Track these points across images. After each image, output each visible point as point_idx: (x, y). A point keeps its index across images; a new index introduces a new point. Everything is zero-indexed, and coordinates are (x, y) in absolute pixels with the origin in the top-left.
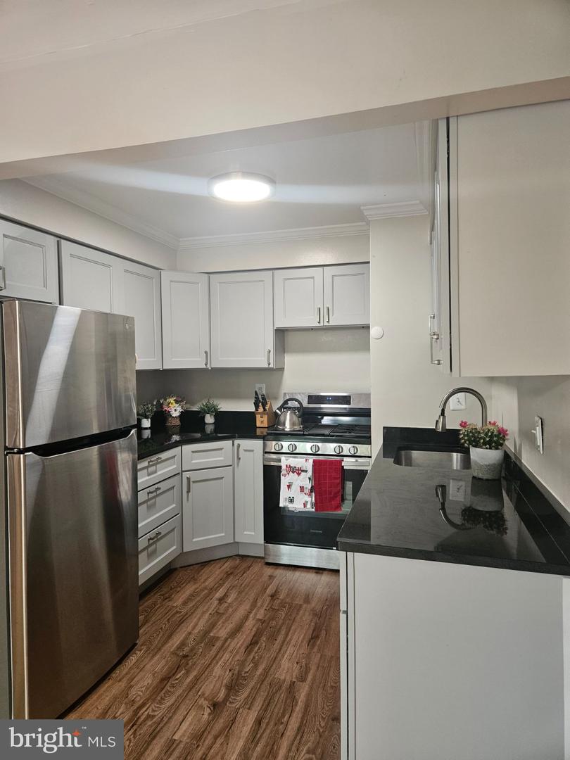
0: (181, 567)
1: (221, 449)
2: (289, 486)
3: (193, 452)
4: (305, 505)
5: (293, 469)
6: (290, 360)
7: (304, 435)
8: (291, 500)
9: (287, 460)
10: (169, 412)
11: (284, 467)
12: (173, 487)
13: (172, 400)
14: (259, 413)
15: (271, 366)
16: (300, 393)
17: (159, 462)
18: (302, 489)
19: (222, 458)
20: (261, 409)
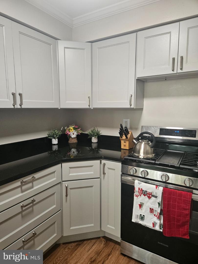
0: (64, 244)
1: (92, 166)
2: (141, 206)
3: (70, 168)
4: (154, 224)
5: (145, 193)
6: (147, 103)
7: (155, 164)
8: (142, 218)
9: (139, 184)
10: (69, 135)
11: (136, 189)
12: (54, 193)
13: (71, 128)
14: (123, 140)
15: (132, 107)
16: (153, 127)
17: (34, 180)
18: (152, 210)
19: (92, 173)
20: (124, 137)
